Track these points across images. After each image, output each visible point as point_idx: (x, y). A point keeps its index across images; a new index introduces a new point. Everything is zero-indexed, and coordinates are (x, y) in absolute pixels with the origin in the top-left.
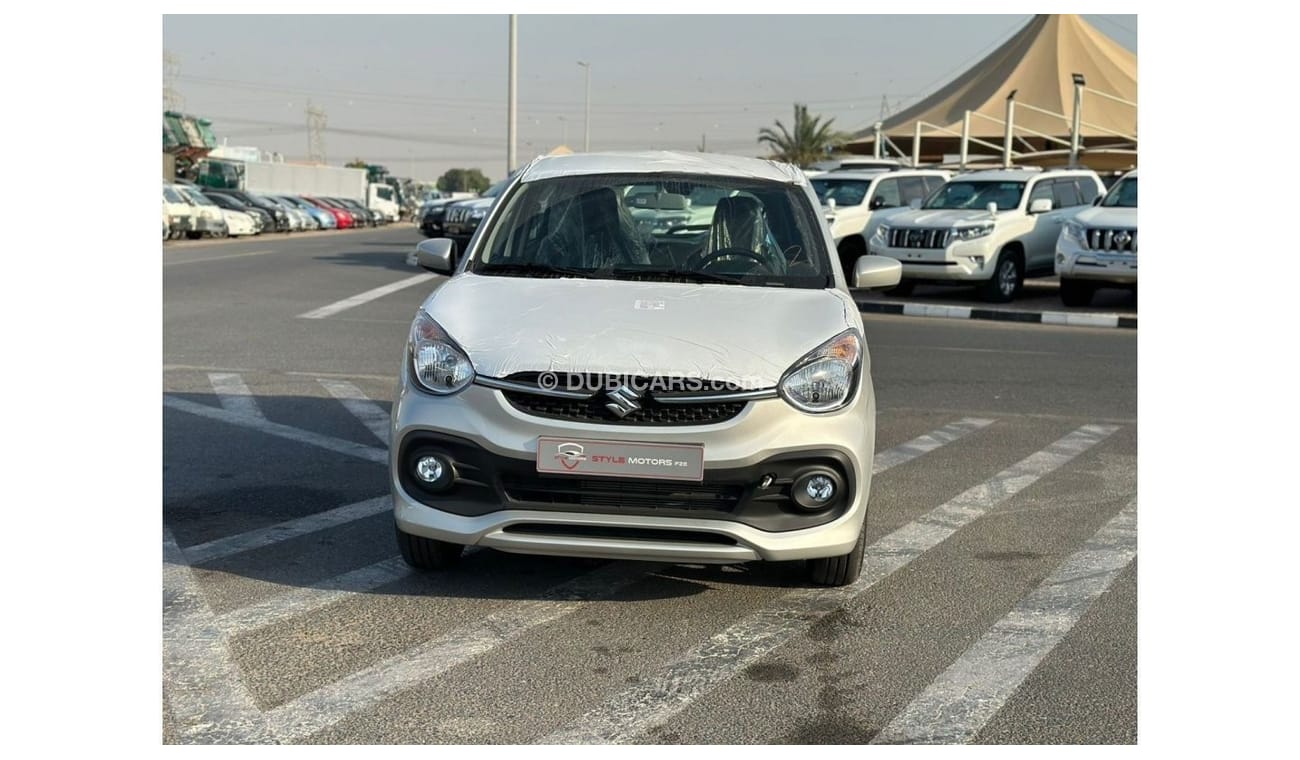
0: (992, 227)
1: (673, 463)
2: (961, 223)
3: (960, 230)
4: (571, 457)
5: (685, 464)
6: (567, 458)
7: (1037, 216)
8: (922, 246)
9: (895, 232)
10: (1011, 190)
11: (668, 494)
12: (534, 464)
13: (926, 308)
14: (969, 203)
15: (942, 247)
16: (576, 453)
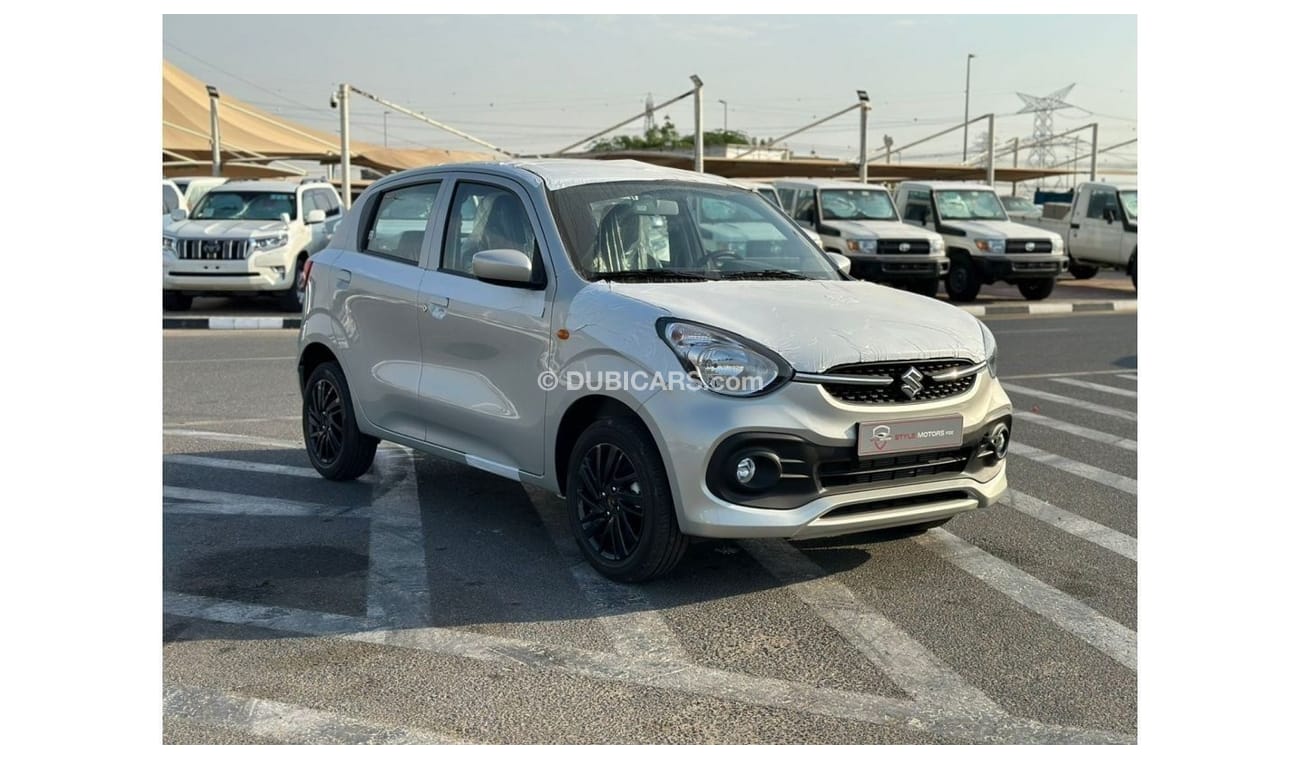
0: (285, 237)
1: (945, 432)
2: (256, 234)
3: (259, 241)
5: (952, 433)
6: (878, 440)
7: (311, 226)
8: (220, 257)
9: (185, 244)
10: (282, 201)
12: (855, 449)
13: (234, 321)
14: (241, 213)
15: (242, 258)
16: (884, 434)
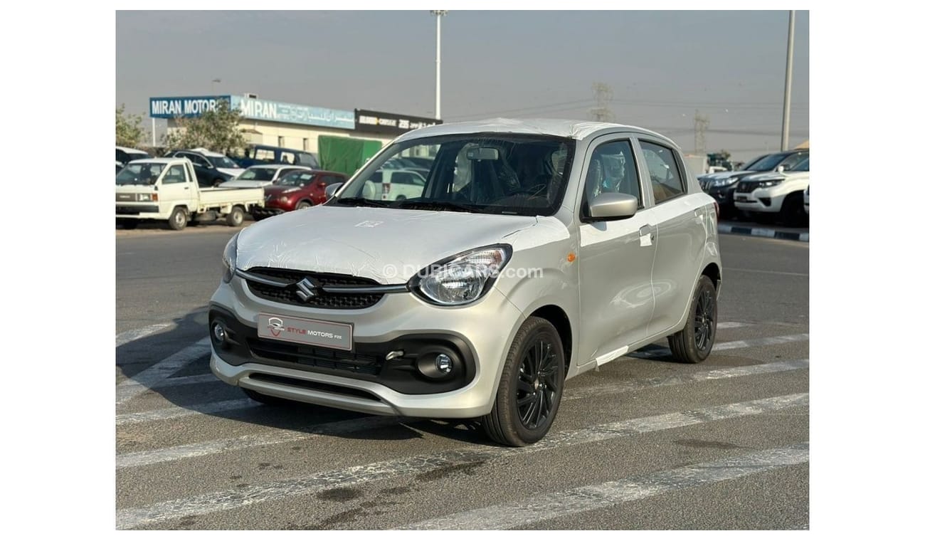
1: (333, 336)
4: (276, 328)
5: (340, 337)
6: (274, 328)
11: (341, 359)
12: (256, 330)
16: (278, 325)
